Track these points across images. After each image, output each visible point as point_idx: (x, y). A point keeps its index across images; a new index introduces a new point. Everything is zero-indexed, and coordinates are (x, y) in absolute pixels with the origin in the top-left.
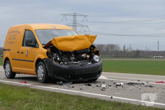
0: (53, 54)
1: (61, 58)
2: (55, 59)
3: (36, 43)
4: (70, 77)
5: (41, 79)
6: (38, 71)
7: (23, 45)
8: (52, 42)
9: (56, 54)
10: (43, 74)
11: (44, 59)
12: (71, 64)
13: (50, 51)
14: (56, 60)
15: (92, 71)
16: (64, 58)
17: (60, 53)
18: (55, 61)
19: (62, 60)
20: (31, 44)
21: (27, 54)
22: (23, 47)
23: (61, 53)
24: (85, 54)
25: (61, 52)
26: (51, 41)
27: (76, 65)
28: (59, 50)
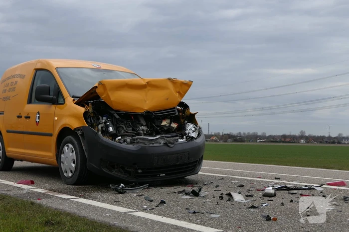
0: (98, 119)
1: (117, 128)
2: (104, 129)
3: (60, 95)
4: (140, 171)
5: (70, 175)
6: (62, 156)
7: (30, 102)
8: (97, 91)
9: (105, 118)
10: (74, 163)
11: (78, 129)
12: (141, 141)
13: (91, 110)
14: (105, 132)
15: (189, 158)
16: (124, 128)
17: (115, 115)
18: (102, 133)
19: (120, 132)
20: (48, 96)
21: (38, 120)
22: (30, 105)
23: (117, 117)
24: (168, 121)
25: (118, 114)
26: (96, 87)
27: (155, 145)
28: (113, 110)
